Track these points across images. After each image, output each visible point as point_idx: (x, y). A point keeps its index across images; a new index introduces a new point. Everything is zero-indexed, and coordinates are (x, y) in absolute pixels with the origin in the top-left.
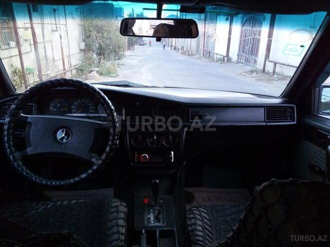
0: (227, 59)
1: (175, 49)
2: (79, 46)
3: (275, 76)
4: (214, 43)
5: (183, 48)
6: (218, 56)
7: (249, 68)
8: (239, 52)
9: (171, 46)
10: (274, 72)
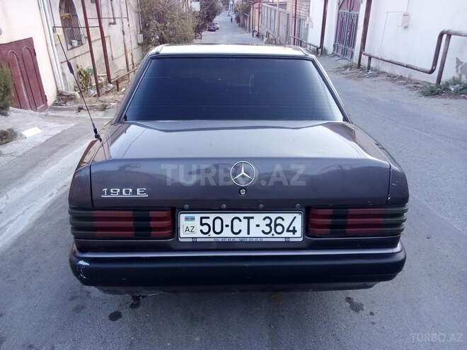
0: (320, 51)
1: (258, 36)
2: (137, 39)
3: (370, 72)
4: (307, 29)
5: (268, 34)
6: (312, 47)
7: (344, 62)
8: (335, 42)
9: (253, 32)
10: (369, 68)
